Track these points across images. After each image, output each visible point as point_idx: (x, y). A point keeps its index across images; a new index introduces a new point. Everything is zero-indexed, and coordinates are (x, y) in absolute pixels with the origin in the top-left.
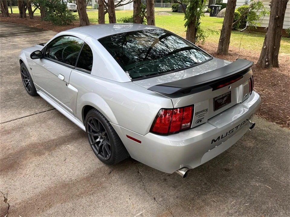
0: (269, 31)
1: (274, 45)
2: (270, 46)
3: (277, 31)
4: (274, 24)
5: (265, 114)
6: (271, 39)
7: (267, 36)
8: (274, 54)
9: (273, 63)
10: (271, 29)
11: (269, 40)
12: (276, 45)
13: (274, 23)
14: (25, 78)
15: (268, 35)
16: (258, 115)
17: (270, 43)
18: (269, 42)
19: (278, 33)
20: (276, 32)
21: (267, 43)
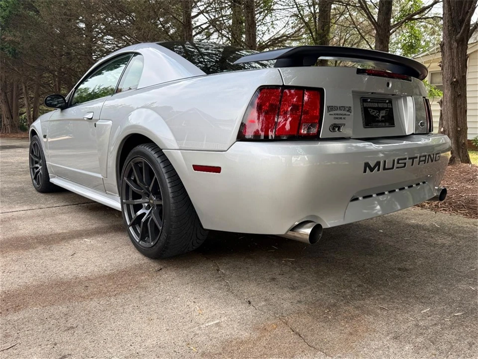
0: (445, 104)
1: (457, 126)
2: (450, 127)
3: (458, 102)
4: (452, 92)
5: (462, 208)
6: (450, 115)
7: (443, 112)
8: (460, 141)
9: (460, 155)
10: (448, 99)
11: (448, 118)
12: (460, 125)
13: (452, 90)
14: (34, 162)
15: (444, 110)
16: (450, 211)
17: (450, 123)
18: (447, 121)
19: (460, 106)
20: (458, 105)
21: (444, 123)
